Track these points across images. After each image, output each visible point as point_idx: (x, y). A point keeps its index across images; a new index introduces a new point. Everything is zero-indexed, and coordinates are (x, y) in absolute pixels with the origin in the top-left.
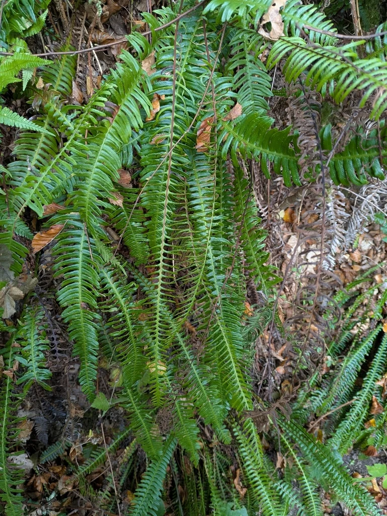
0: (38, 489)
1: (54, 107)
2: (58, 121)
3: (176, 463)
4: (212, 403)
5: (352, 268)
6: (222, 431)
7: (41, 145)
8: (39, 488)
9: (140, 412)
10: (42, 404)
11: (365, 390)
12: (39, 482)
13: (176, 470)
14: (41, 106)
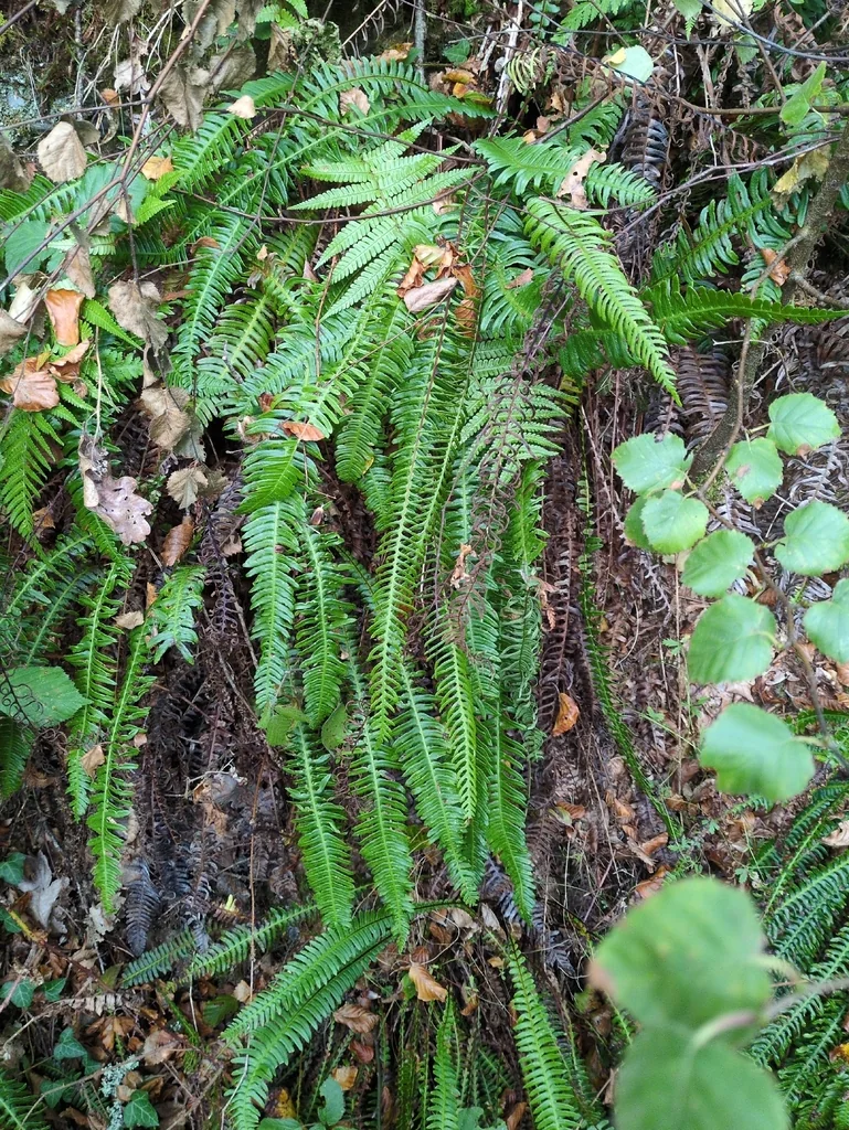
0: (104, 1041)
1: (275, 281)
2: (278, 300)
3: (390, 1045)
4: (445, 800)
5: (836, 698)
6: (461, 872)
7: (245, 339)
8: (108, 1041)
9: (320, 817)
10: (155, 824)
11: (831, 963)
12: (109, 1028)
13: (385, 1058)
14: (259, 284)
